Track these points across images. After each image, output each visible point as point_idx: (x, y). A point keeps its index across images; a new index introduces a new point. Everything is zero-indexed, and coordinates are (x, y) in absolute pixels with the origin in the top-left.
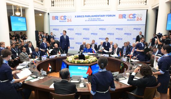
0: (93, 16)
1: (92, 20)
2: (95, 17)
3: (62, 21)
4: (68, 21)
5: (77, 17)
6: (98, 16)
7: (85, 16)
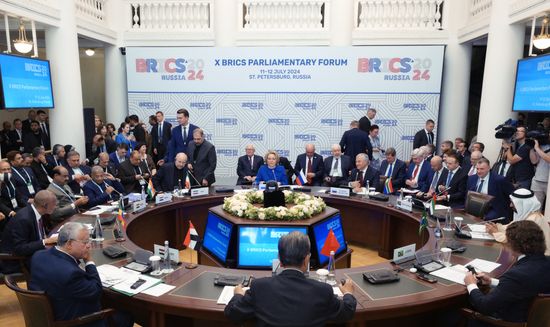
0: (275, 63)
1: (271, 77)
2: (281, 67)
3: (171, 78)
4: (191, 78)
5: (220, 63)
6: (292, 62)
7: (250, 62)
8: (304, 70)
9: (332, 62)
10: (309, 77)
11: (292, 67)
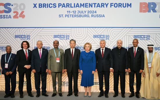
0: (77, 6)
1: (75, 16)
2: (82, 9)
3: (1, 17)
4: (15, 17)
5: (37, 6)
6: (91, 5)
7: (60, 5)
8: (100, 11)
9: (120, 5)
10: (104, 16)
11: (90, 9)
